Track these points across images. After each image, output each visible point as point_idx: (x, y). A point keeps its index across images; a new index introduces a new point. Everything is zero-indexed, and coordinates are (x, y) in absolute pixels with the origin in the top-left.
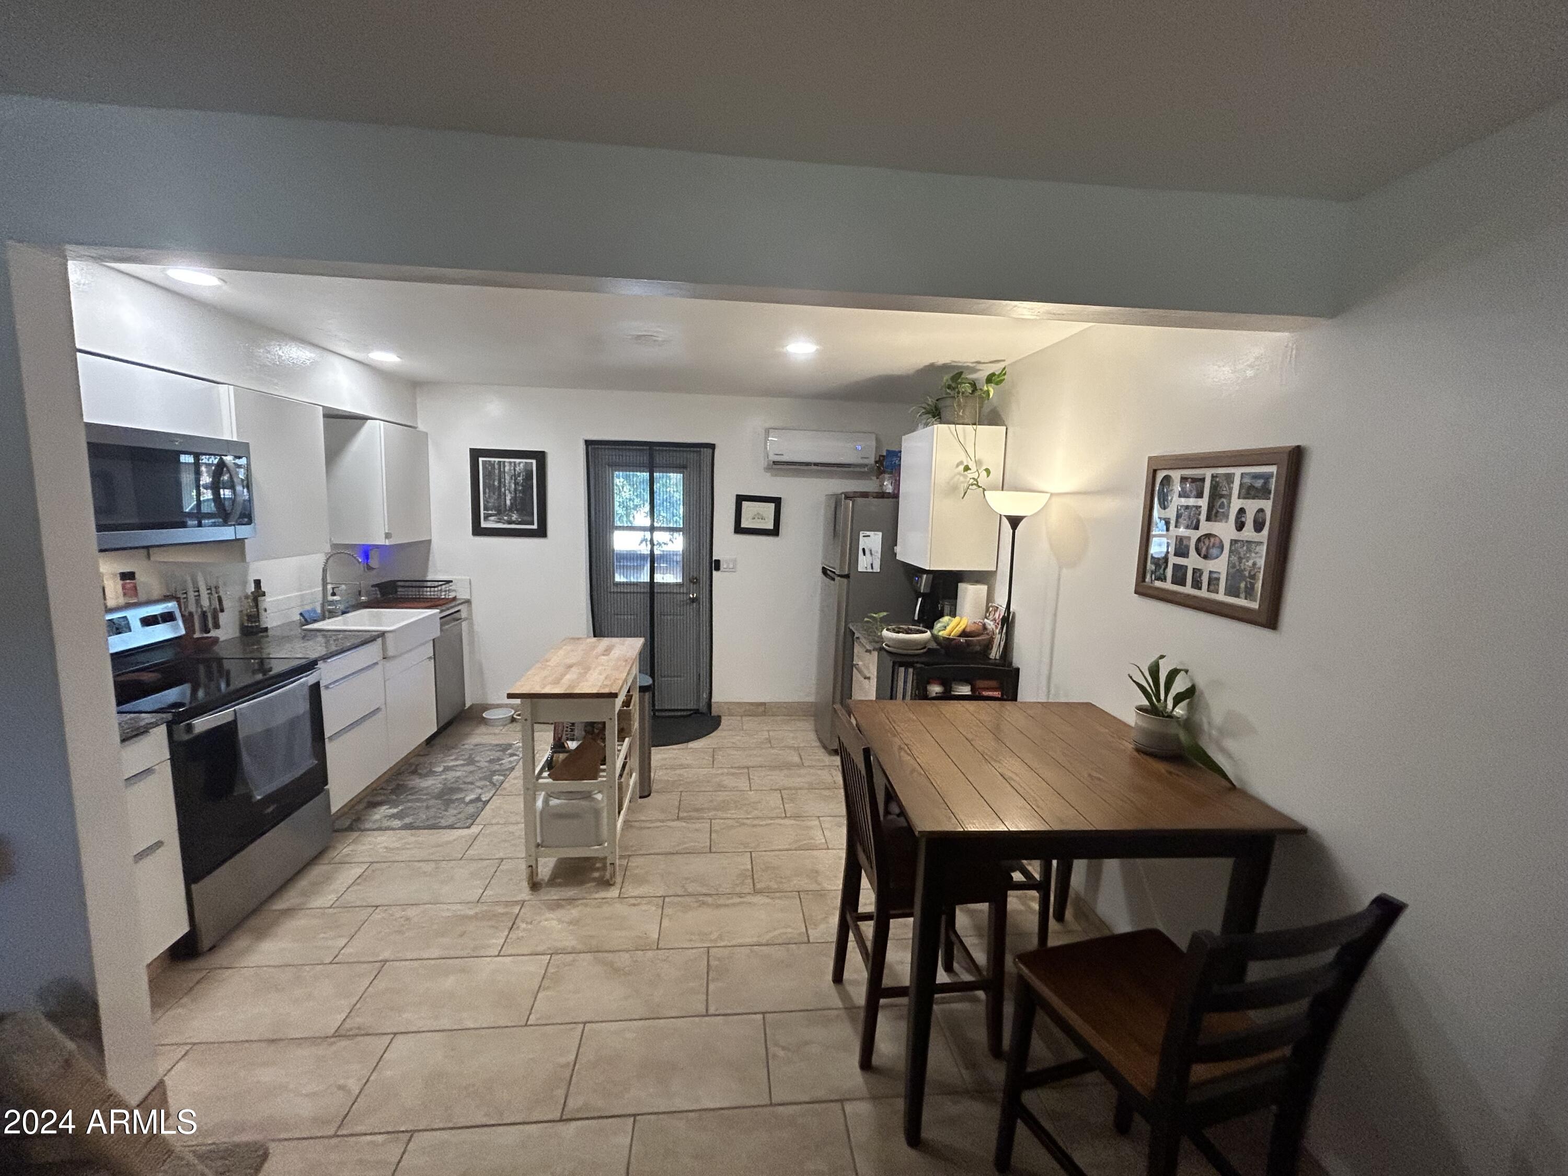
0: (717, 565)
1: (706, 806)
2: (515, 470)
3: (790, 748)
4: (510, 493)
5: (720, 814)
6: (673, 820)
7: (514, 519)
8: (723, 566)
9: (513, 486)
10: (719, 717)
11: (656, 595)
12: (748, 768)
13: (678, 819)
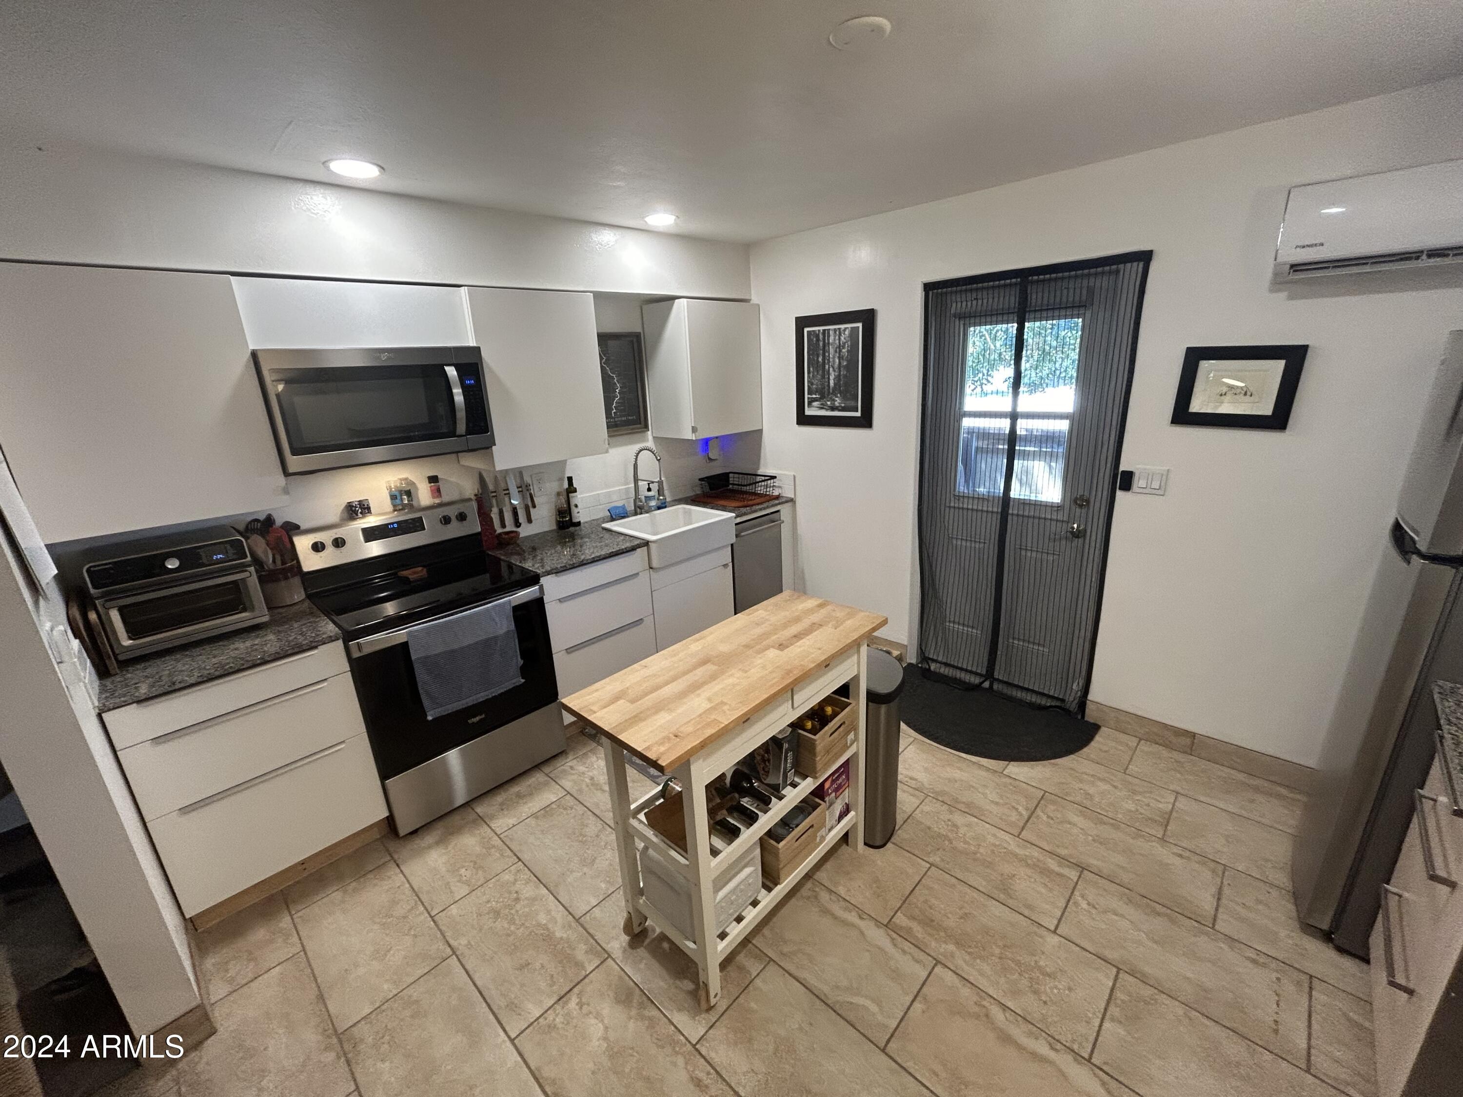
0: (1126, 481)
1: (951, 922)
2: (840, 339)
3: (1204, 858)
4: (834, 371)
5: (960, 960)
6: (878, 923)
7: (837, 404)
8: (1138, 483)
9: (837, 361)
10: (1096, 728)
11: (1010, 517)
12: (1082, 868)
13: (888, 926)
